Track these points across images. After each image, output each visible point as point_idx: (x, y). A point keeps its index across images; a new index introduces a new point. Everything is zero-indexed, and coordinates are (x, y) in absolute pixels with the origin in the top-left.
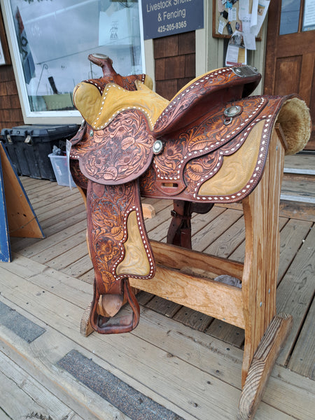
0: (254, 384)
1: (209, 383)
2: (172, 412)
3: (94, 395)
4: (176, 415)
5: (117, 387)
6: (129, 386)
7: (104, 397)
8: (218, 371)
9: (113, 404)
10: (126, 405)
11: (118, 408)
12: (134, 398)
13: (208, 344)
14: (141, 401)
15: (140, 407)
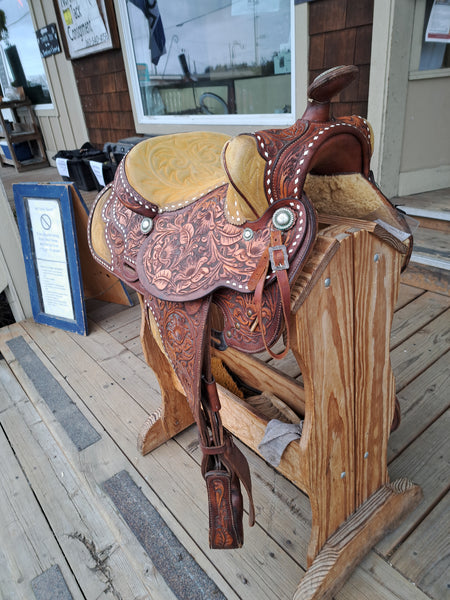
0: (316, 580)
1: (272, 555)
2: (213, 582)
3: (131, 536)
4: (216, 587)
5: (159, 532)
6: (173, 535)
7: (141, 540)
8: (289, 542)
9: (149, 552)
10: (162, 558)
11: (153, 559)
12: (174, 552)
13: (289, 500)
14: (181, 558)
15: (177, 565)
